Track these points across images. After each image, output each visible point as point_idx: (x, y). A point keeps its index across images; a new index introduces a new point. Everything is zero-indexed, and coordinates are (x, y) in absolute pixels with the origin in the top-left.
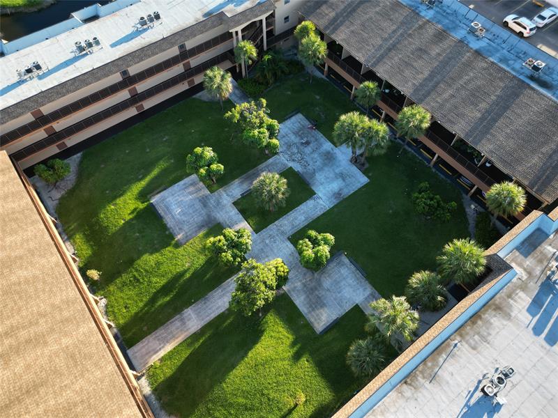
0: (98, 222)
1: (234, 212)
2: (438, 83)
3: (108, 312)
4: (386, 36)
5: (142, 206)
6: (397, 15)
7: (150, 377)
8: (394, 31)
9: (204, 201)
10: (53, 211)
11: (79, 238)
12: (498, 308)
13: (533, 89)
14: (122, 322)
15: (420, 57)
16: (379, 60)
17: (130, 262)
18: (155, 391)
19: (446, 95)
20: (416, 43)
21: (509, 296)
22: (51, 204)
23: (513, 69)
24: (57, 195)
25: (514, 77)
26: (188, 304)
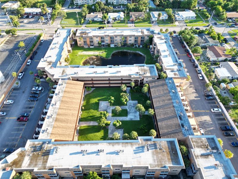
0: (89, 101)
1: (111, 111)
2: (161, 108)
3: (81, 115)
4: (160, 94)
5: (97, 102)
6: (165, 91)
7: (80, 127)
8: (162, 94)
9: (108, 107)
10: (85, 95)
11: (85, 101)
12: (132, 144)
13: (177, 118)
14: (82, 117)
15: (162, 101)
16: (155, 98)
17: (89, 109)
18: (79, 129)
19: (161, 111)
20: (164, 98)
21: (135, 144)
22: (85, 94)
23: (178, 113)
24: (87, 93)
25: (176, 114)
26: (93, 121)
